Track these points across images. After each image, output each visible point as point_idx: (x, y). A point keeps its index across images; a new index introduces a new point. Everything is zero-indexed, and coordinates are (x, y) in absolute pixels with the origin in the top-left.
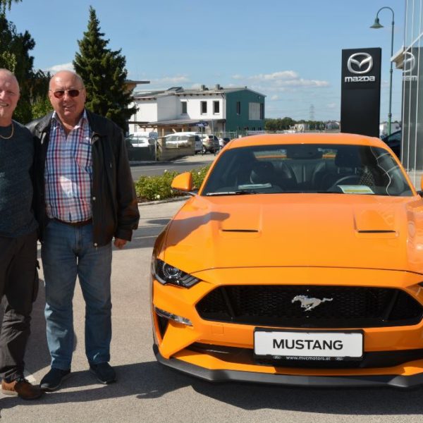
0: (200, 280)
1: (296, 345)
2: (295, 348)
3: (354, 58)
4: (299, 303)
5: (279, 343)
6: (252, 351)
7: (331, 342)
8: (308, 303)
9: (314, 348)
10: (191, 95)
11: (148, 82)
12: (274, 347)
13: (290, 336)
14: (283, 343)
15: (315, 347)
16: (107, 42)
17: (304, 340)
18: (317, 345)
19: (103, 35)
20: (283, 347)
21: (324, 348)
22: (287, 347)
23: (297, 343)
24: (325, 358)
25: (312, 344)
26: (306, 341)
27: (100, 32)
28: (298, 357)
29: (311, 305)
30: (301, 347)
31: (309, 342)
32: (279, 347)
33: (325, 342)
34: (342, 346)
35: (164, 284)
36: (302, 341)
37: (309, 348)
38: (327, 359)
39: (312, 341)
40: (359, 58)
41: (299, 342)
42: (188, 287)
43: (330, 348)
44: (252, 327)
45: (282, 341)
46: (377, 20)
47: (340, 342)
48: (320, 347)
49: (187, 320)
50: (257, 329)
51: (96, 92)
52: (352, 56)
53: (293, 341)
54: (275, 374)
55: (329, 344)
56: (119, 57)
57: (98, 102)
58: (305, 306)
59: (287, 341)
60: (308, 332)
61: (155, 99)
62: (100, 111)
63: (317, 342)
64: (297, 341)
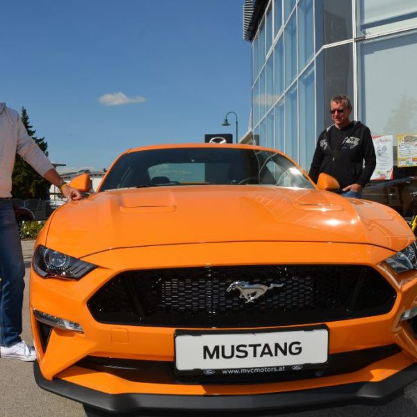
0: (95, 267)
1: (236, 353)
2: (234, 357)
3: (214, 141)
4: (237, 292)
5: (211, 352)
6: (172, 364)
7: (286, 344)
8: (251, 292)
9: (261, 356)
10: (96, 175)
11: (65, 165)
12: (205, 357)
13: (228, 340)
14: (218, 351)
15: (263, 353)
16: (34, 132)
17: (247, 344)
18: (266, 351)
19: (31, 127)
20: (218, 357)
21: (276, 355)
22: (224, 356)
23: (238, 350)
24: (278, 367)
25: (259, 350)
26: (250, 346)
27: (29, 125)
28: (240, 369)
29: (253, 295)
30: (243, 354)
31: (255, 346)
32: (211, 357)
33: (277, 346)
34: (300, 349)
35: (45, 277)
36: (245, 346)
37: (255, 355)
38: (281, 369)
39: (260, 345)
40: (217, 141)
41: (241, 348)
42: (78, 279)
43: (285, 353)
44: (171, 331)
45: (217, 348)
46: (226, 120)
47: (299, 343)
48: (270, 353)
49: (76, 325)
50: (179, 333)
51: (25, 168)
52: (212, 139)
53: (233, 347)
54: (204, 396)
55: (283, 348)
56: (42, 143)
57: (26, 175)
58: (246, 297)
59: (223, 347)
60: (254, 332)
61: (69, 178)
62: (27, 182)
63: (267, 346)
64: (238, 347)
